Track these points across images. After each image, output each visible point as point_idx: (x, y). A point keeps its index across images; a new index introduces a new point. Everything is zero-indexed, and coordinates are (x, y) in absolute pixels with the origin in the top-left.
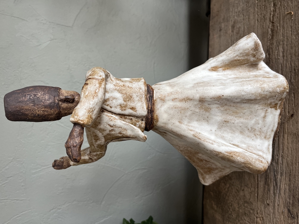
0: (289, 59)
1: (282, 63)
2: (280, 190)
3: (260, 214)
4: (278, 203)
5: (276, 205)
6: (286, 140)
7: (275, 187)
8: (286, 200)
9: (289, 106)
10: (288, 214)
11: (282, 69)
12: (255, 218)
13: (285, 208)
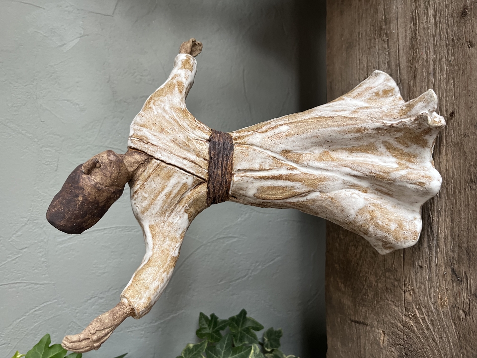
0: (444, 25)
1: (434, 33)
2: (437, 240)
3: (409, 285)
4: (435, 262)
5: (433, 265)
6: (444, 157)
7: (429, 237)
8: (447, 254)
9: (446, 101)
10: (452, 277)
11: (434, 44)
12: (401, 294)
13: (446, 268)
